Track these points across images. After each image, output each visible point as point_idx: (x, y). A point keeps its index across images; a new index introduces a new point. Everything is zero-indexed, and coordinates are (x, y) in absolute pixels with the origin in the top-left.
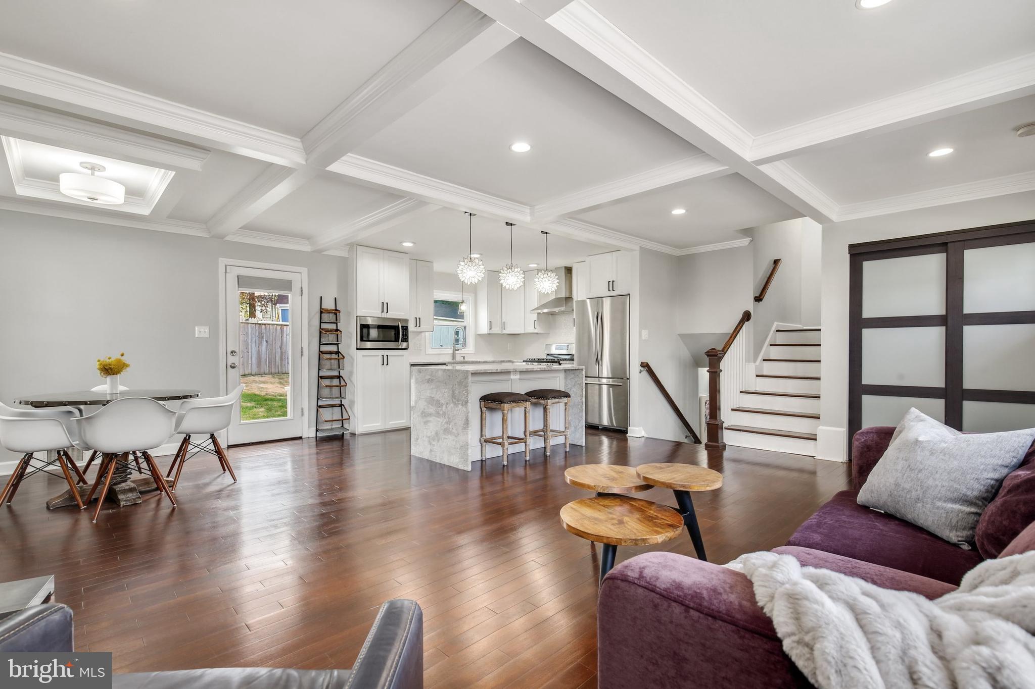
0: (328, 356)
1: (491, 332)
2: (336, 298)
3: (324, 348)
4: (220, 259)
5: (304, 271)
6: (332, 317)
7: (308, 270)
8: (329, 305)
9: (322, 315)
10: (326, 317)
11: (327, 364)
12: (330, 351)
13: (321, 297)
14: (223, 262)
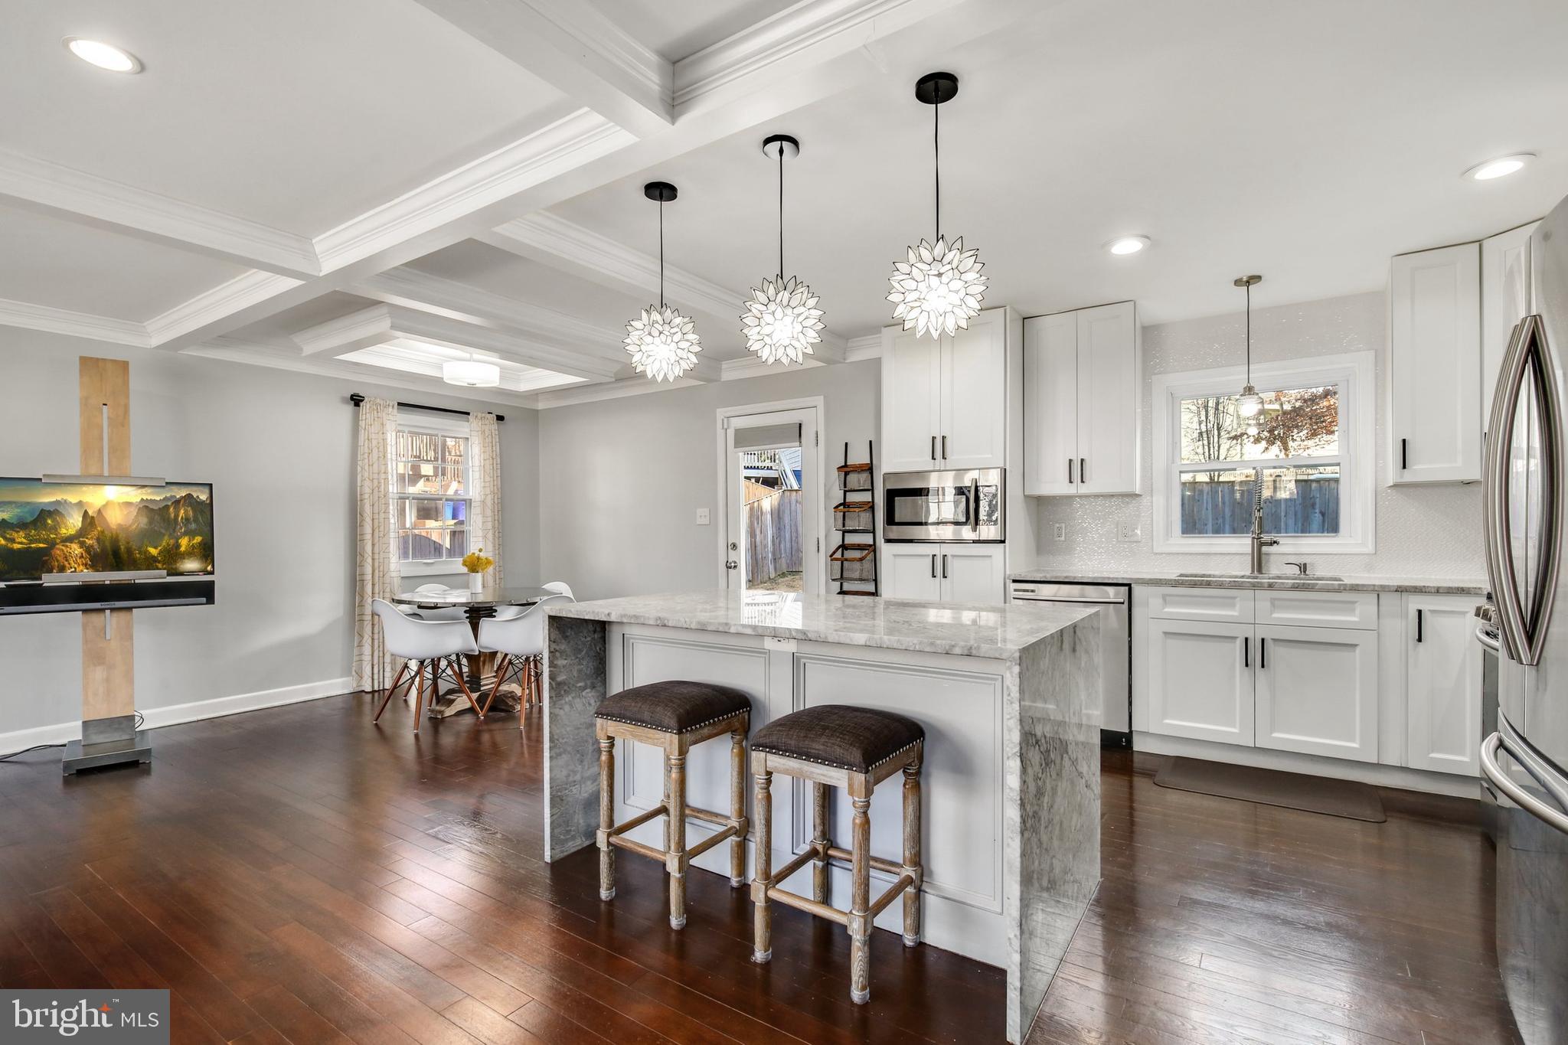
0: (857, 554)
1: (1408, 476)
2: (871, 442)
3: (851, 539)
4: (718, 410)
5: (819, 401)
6: (864, 476)
7: (825, 397)
8: (859, 457)
9: (848, 477)
10: (854, 480)
11: (854, 570)
12: (859, 545)
13: (846, 444)
14: (721, 413)
